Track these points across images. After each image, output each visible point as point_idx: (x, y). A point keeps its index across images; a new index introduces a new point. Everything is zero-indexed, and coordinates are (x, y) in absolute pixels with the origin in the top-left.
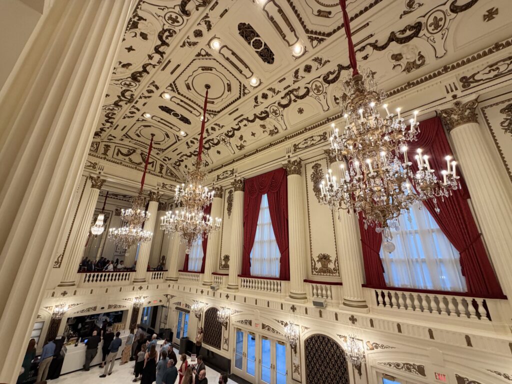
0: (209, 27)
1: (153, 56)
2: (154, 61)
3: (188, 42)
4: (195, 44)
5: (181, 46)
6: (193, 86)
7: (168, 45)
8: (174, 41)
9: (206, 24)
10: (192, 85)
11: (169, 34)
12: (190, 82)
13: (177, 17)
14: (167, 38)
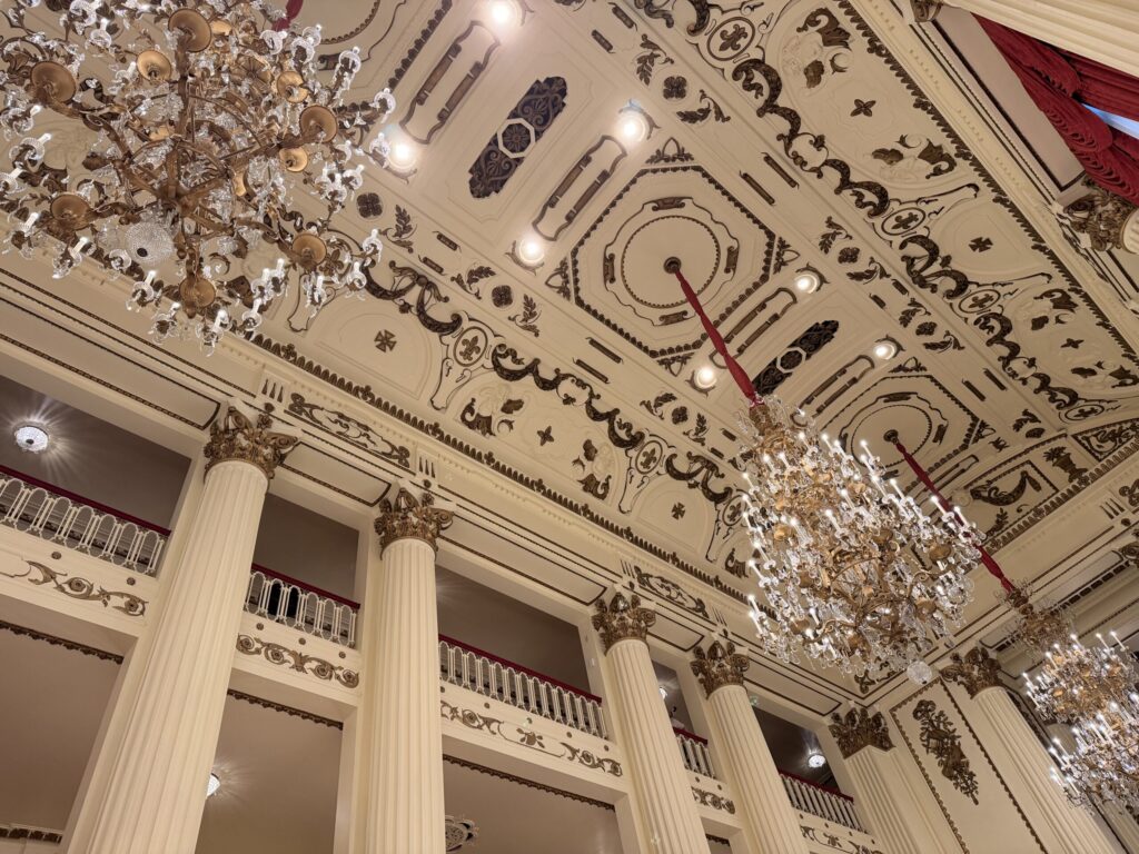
0: (485, 272)
1: (566, 395)
3: (525, 320)
4: (529, 304)
5: (537, 335)
6: (673, 305)
7: (537, 361)
8: (527, 348)
9: (476, 280)
10: (668, 306)
11: (510, 357)
12: (656, 314)
13: (465, 342)
14: (519, 362)
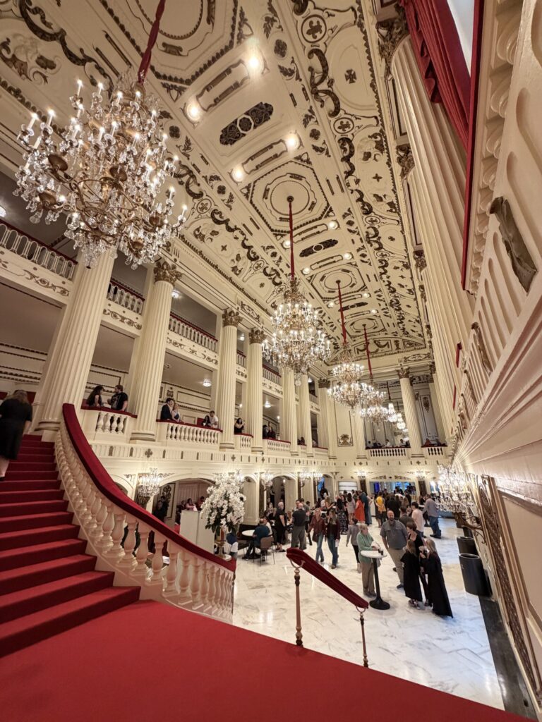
2: (241, 238)
